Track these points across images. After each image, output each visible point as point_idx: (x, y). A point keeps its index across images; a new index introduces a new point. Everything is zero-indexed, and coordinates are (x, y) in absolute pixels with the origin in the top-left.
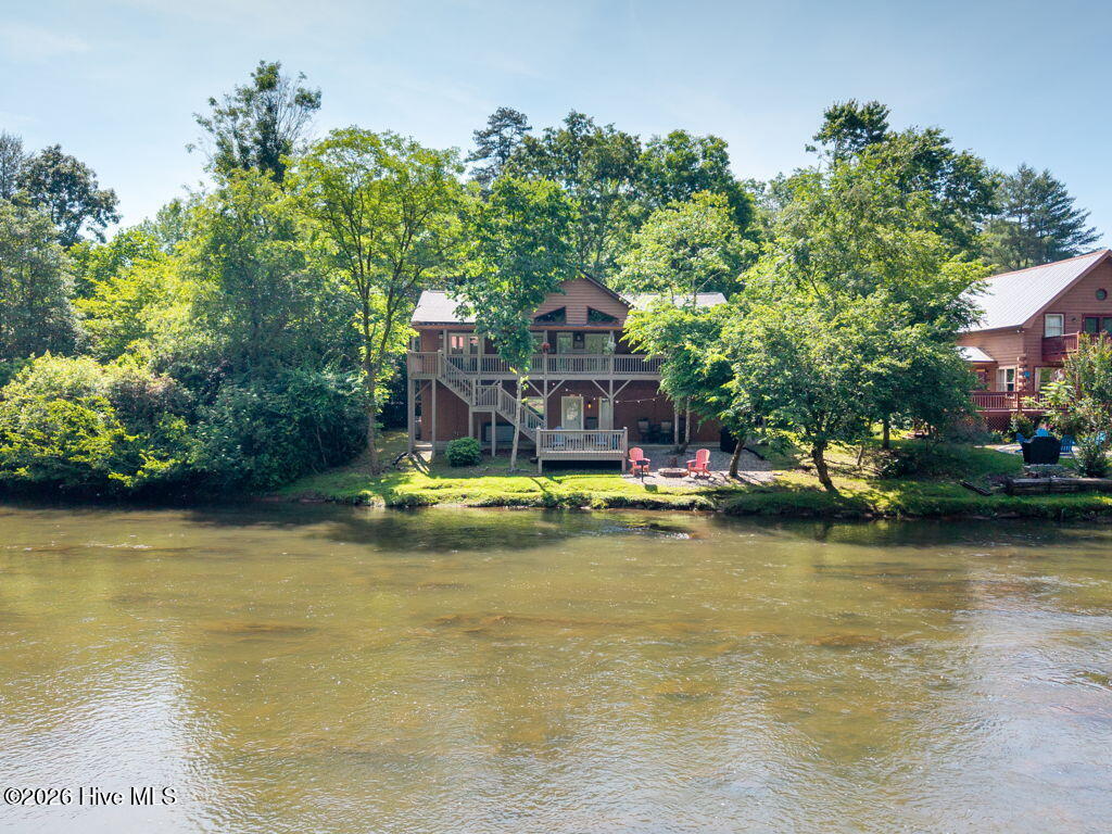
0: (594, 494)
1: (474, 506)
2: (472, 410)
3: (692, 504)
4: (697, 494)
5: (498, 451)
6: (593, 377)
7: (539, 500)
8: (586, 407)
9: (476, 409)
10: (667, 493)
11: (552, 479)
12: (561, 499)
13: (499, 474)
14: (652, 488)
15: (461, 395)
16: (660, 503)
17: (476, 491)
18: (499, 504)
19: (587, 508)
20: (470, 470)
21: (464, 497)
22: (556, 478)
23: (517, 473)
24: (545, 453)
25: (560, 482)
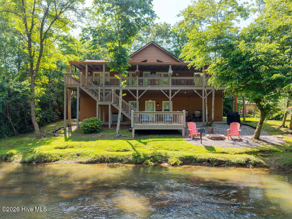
0: (169, 153)
1: (83, 163)
2: (98, 103)
3: (248, 162)
4: (246, 153)
5: (112, 126)
6: (161, 88)
7: (131, 158)
8: (156, 106)
9: (101, 103)
10: (223, 153)
11: (140, 142)
12: (146, 158)
13: (109, 138)
14: (211, 149)
15: (93, 96)
16: (222, 161)
17: (88, 150)
18: (101, 161)
19: (165, 165)
20: (93, 136)
21: (78, 155)
22: (142, 141)
23: (120, 137)
24: (136, 126)
25: (145, 143)
